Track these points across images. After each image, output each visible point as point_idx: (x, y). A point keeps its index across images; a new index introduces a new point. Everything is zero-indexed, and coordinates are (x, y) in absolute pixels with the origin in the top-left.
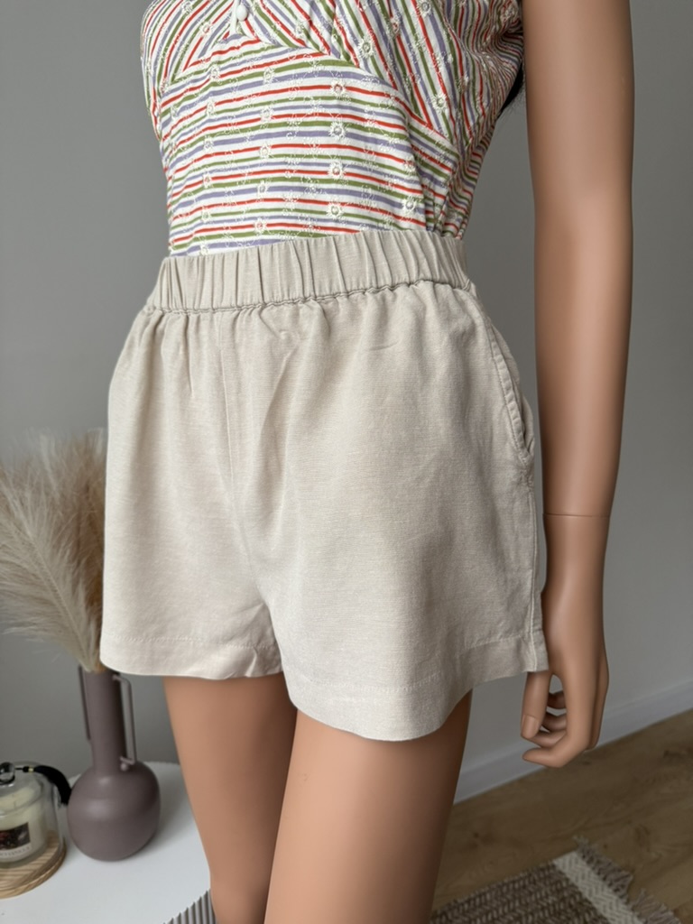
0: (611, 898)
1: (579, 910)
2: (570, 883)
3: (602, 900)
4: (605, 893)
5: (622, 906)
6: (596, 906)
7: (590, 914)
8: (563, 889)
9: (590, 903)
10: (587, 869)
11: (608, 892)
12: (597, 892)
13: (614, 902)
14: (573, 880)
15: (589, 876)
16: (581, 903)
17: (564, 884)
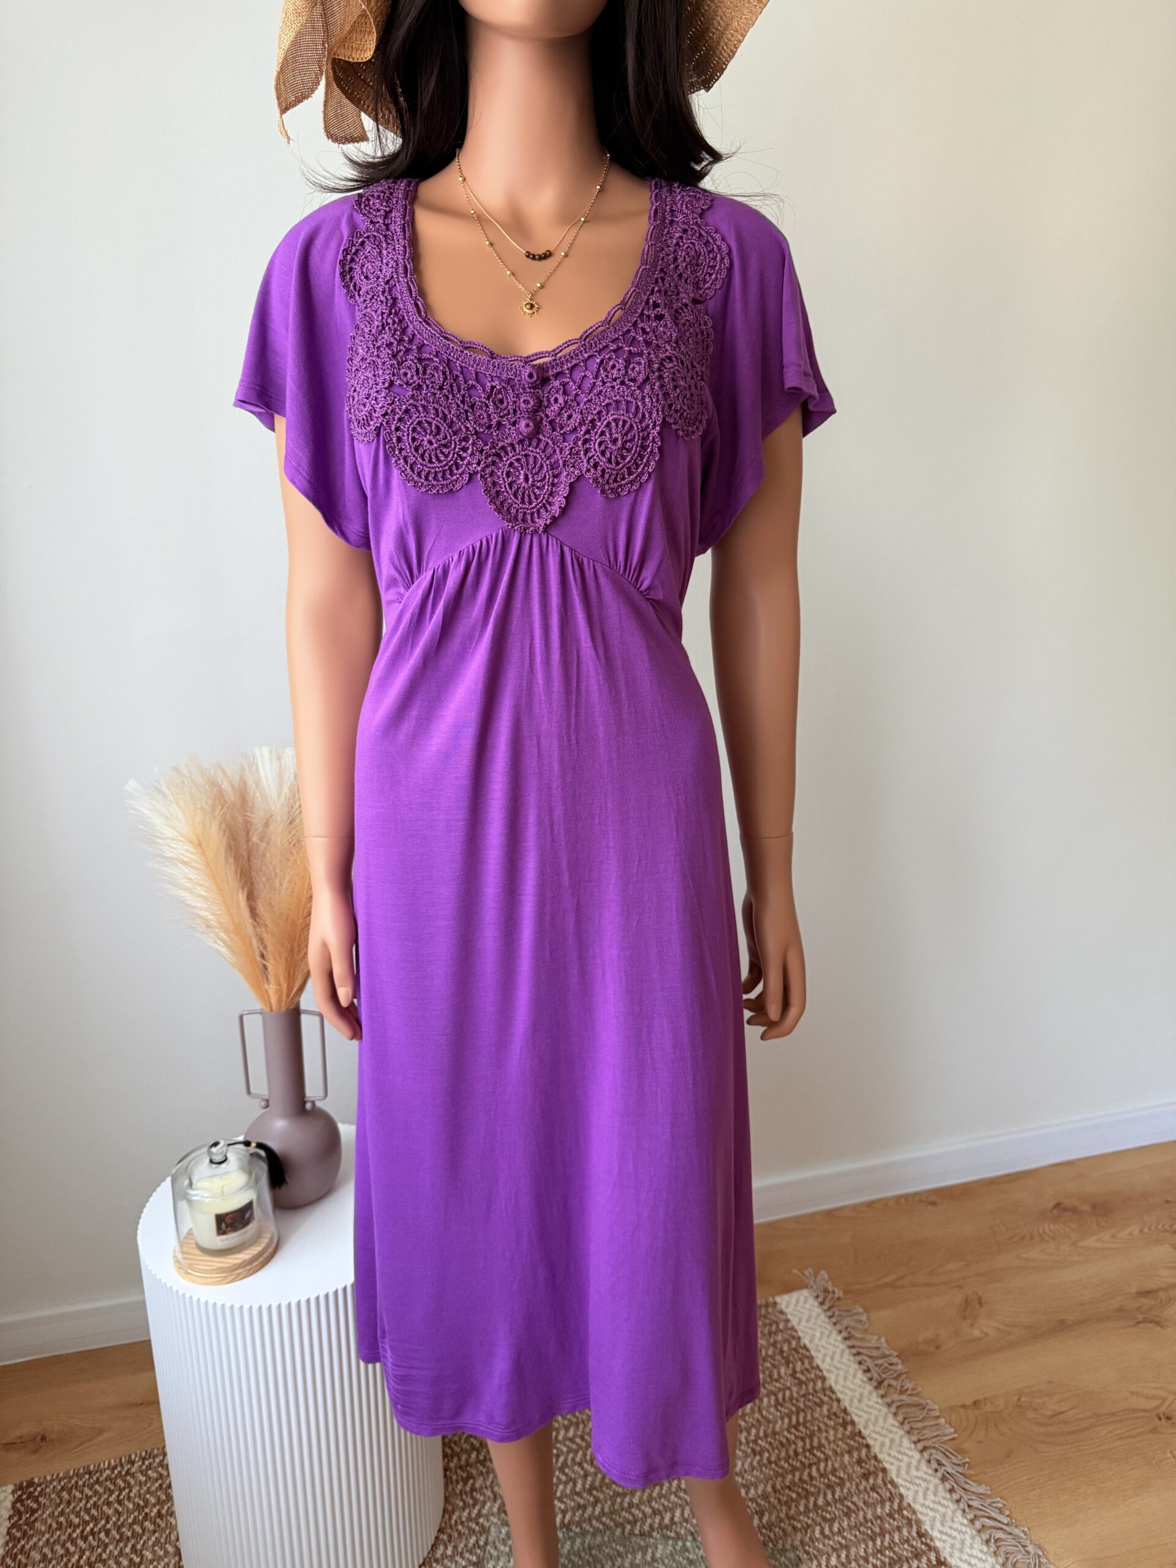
0: (837, 1347)
1: (791, 1358)
2: (790, 1325)
3: (824, 1347)
4: (831, 1340)
5: (847, 1356)
6: (813, 1353)
7: (803, 1363)
8: (779, 1330)
9: (808, 1350)
10: (817, 1310)
11: (836, 1339)
12: (820, 1339)
13: (838, 1351)
14: (794, 1322)
15: (816, 1319)
16: (795, 1350)
17: (781, 1326)
